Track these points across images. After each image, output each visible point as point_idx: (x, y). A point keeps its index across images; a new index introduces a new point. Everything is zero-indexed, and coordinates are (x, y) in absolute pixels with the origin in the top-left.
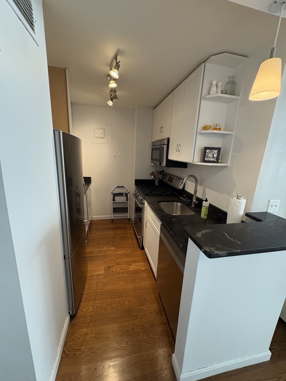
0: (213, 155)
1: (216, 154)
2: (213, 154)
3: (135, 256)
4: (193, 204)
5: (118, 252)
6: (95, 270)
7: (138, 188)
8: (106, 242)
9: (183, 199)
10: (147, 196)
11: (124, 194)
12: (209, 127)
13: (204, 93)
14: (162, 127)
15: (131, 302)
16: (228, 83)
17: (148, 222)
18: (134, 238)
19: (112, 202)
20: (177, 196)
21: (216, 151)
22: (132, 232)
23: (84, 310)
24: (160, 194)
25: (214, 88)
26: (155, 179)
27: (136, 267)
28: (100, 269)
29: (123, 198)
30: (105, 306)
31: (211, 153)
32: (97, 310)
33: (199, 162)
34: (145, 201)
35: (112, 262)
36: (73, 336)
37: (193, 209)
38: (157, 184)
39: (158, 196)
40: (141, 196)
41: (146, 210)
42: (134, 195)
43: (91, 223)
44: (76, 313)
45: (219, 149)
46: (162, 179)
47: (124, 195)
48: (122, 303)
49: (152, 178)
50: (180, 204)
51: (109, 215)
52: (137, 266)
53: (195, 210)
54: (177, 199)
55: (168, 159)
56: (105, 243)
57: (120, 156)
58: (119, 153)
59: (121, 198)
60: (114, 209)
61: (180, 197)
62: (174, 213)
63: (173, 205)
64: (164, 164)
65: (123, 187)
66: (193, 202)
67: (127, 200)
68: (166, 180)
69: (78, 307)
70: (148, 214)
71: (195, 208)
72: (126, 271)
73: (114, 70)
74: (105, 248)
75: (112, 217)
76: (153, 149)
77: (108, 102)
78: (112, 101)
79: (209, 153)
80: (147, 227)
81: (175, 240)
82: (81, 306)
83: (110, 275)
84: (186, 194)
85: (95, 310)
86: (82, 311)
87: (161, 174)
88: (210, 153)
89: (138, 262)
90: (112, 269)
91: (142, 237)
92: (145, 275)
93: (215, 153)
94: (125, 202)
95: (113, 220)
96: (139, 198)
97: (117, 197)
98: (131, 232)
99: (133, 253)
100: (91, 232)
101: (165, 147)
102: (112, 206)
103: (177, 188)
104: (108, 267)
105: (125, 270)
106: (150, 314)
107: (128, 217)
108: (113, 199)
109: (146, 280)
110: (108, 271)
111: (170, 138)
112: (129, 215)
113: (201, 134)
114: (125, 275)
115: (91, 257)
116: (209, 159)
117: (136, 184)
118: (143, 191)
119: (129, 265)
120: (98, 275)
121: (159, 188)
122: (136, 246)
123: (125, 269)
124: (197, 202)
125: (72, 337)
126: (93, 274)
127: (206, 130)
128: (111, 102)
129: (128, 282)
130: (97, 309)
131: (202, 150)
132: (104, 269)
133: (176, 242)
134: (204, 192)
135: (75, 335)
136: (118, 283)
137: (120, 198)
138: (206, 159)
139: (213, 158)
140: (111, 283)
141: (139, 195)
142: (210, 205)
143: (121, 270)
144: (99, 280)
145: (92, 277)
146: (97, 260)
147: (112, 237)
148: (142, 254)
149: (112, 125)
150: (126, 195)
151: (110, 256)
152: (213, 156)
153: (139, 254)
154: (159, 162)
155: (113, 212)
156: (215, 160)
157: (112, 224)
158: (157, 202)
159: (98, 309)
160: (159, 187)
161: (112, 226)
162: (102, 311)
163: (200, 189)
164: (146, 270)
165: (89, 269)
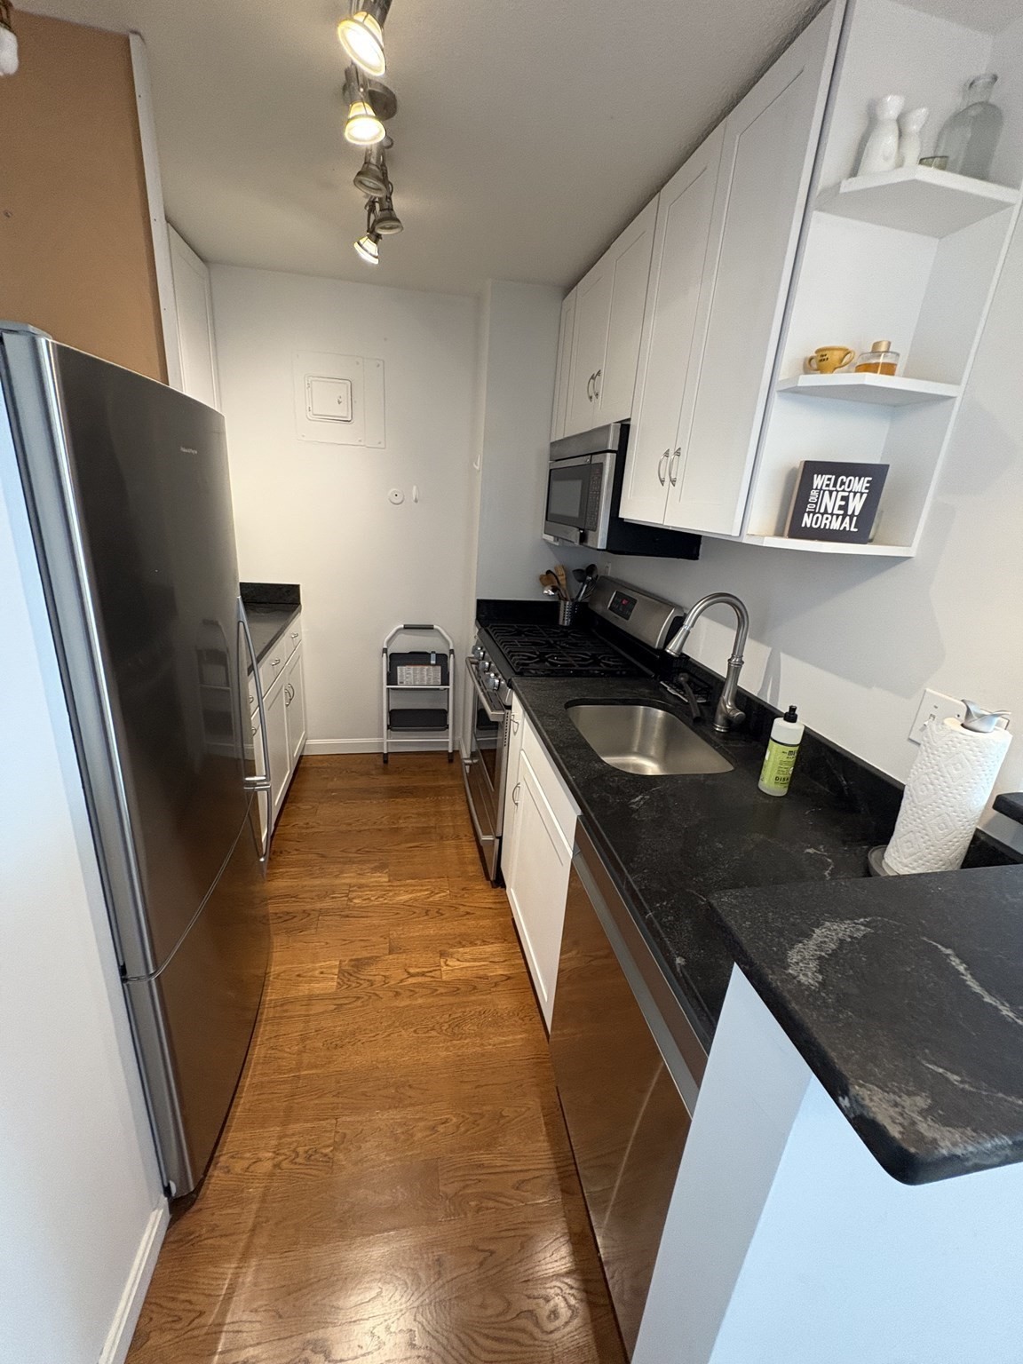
0: (843, 503)
1: (858, 495)
2: (844, 498)
3: (468, 913)
4: (720, 718)
5: (399, 895)
6: (299, 976)
7: (487, 636)
8: (354, 850)
9: (672, 691)
10: (520, 674)
11: (433, 656)
12: (837, 355)
13: (827, 176)
14: (599, 373)
15: (441, 1129)
16: (957, 119)
17: (523, 785)
18: (466, 836)
19: (385, 686)
20: (649, 676)
21: (860, 485)
22: (460, 807)
23: (238, 1166)
24: (577, 668)
25: (886, 142)
26: (560, 599)
27: (468, 964)
28: (322, 973)
29: (428, 670)
30: (329, 1146)
31: (834, 493)
32: (292, 1166)
33: (770, 536)
34: (515, 698)
35: (374, 939)
36: (173, 1299)
37: (718, 741)
38: (565, 619)
39: (570, 676)
40: (497, 671)
41: (515, 733)
42: (472, 663)
43: (304, 769)
44: (200, 1185)
45: (876, 474)
46: (587, 600)
47: (433, 662)
48: (403, 1133)
49: (548, 595)
50: (660, 713)
51: (374, 739)
52: (475, 960)
53: (729, 748)
54: (647, 691)
55: (620, 516)
56: (350, 855)
57: (416, 501)
58: (415, 488)
59: (422, 670)
60: (391, 713)
61: (662, 683)
62: (635, 749)
63: (631, 717)
64: (601, 538)
65: (430, 628)
66: (722, 712)
67: (445, 681)
68: (604, 607)
69: (214, 1152)
70: (522, 752)
71: (725, 737)
72: (425, 983)
73: (360, 17)
74: (349, 878)
75: (385, 744)
76: (553, 475)
77: (356, 245)
78: (376, 242)
79: (827, 493)
80: (517, 804)
81: (649, 923)
82: (225, 1149)
83: (359, 998)
84: (689, 673)
85: (285, 1165)
86: (229, 1172)
87: (583, 581)
88: (831, 492)
89: (478, 942)
90: (372, 972)
91: (497, 838)
92: (504, 1002)
93: (855, 493)
94: (438, 689)
95: (389, 756)
96: (487, 680)
97: (405, 668)
98: (458, 808)
99: (459, 901)
100: (299, 805)
101: (609, 461)
102: (382, 706)
103: (651, 645)
104: (353, 963)
105: (420, 979)
106: (517, 1188)
107: (448, 746)
108: (389, 675)
109: (508, 1027)
110: (352, 978)
111: (632, 423)
112: (450, 740)
113: (796, 392)
114: (420, 1001)
115: (290, 916)
116: (824, 521)
117: (478, 619)
118: (505, 652)
119: (442, 954)
120: (310, 999)
121: (574, 641)
122: (475, 869)
123: (423, 974)
124: (741, 713)
125: (170, 1305)
126: (292, 994)
127: (821, 370)
128: (371, 247)
129: (433, 1033)
130: (292, 1162)
131: (791, 475)
132: (336, 971)
133: (656, 934)
134: (772, 671)
135: (182, 1297)
136: (389, 1035)
137: (414, 670)
138: (807, 521)
139: (844, 516)
140: (359, 1037)
141: (489, 669)
142: (808, 736)
143: (406, 975)
144: (313, 1025)
145: (285, 1008)
146: (313, 931)
147: (380, 830)
148: (498, 906)
149: (384, 362)
150: (442, 659)
151: (364, 914)
152: (844, 508)
153: (484, 905)
154: (580, 529)
155: (388, 727)
156: (853, 529)
157: (386, 772)
158: (563, 704)
159: (297, 1160)
160: (573, 636)
161: (385, 781)
162: (314, 1172)
163: (755, 653)
164: (509, 978)
165: (274, 969)
